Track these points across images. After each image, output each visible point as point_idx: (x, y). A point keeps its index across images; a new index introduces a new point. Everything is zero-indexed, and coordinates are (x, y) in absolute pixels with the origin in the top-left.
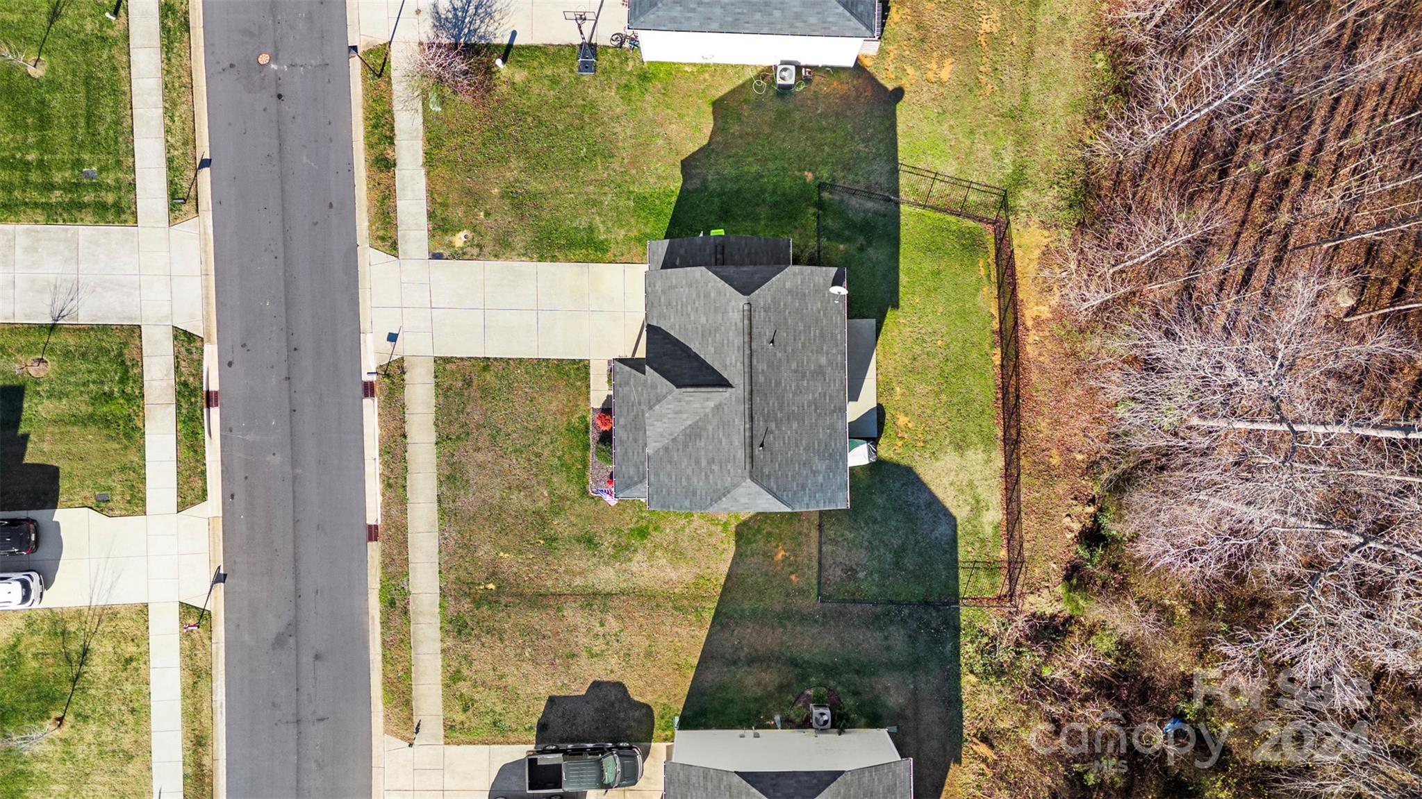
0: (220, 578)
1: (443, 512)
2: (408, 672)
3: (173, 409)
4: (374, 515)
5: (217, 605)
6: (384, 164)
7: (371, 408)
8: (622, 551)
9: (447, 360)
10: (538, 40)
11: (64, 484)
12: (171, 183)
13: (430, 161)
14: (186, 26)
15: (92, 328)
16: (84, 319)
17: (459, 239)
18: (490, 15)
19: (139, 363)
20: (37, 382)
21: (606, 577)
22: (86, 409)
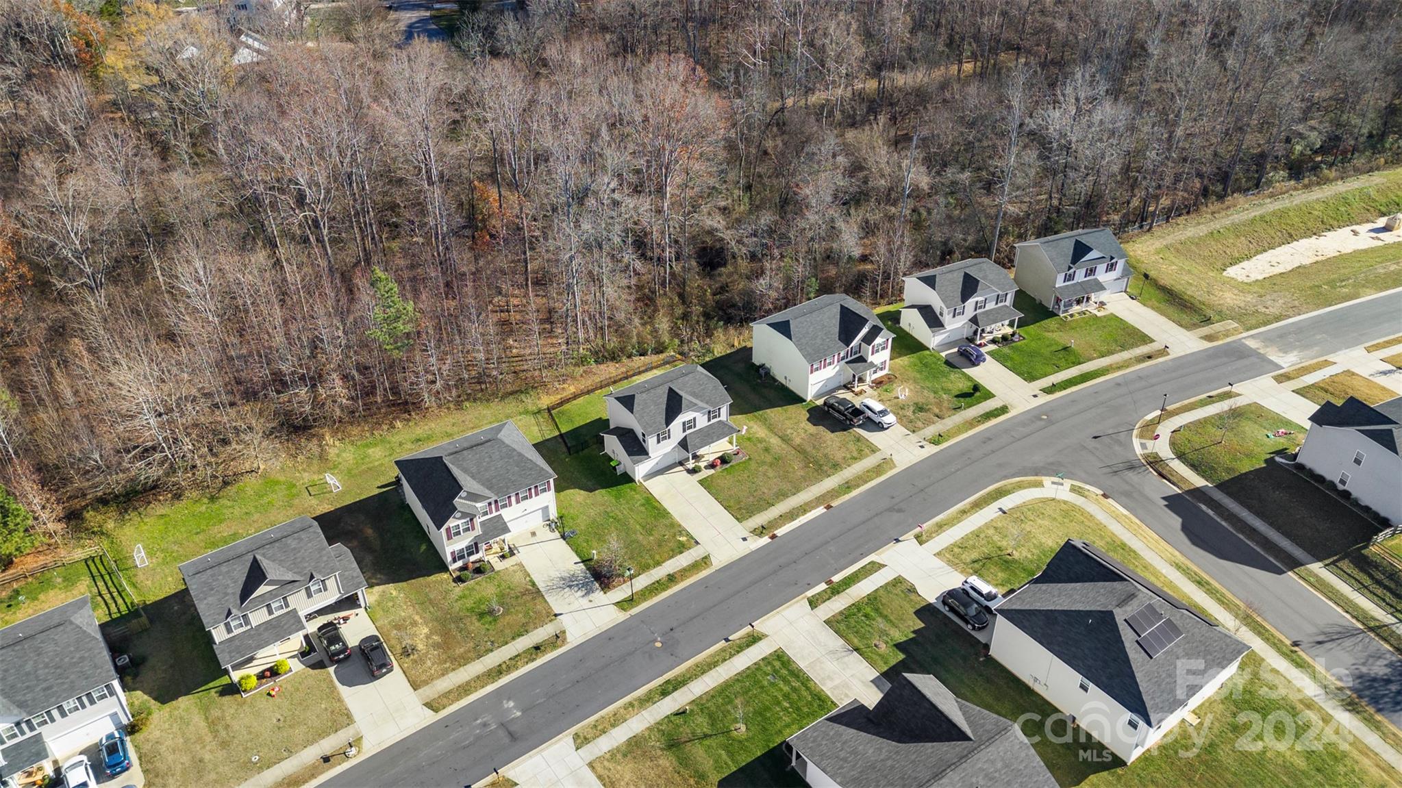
0: (897, 541)
1: (798, 491)
2: (868, 471)
3: (847, 591)
4: (821, 510)
5: (911, 535)
6: (672, 579)
7: (780, 532)
8: (760, 441)
9: (737, 519)
10: (574, 554)
11: (918, 607)
12: (748, 646)
13: (658, 564)
14: (668, 682)
15: (841, 636)
16: (841, 642)
17: (683, 539)
18: (573, 575)
19: (841, 613)
20: (887, 643)
21: (774, 441)
22: (880, 620)
